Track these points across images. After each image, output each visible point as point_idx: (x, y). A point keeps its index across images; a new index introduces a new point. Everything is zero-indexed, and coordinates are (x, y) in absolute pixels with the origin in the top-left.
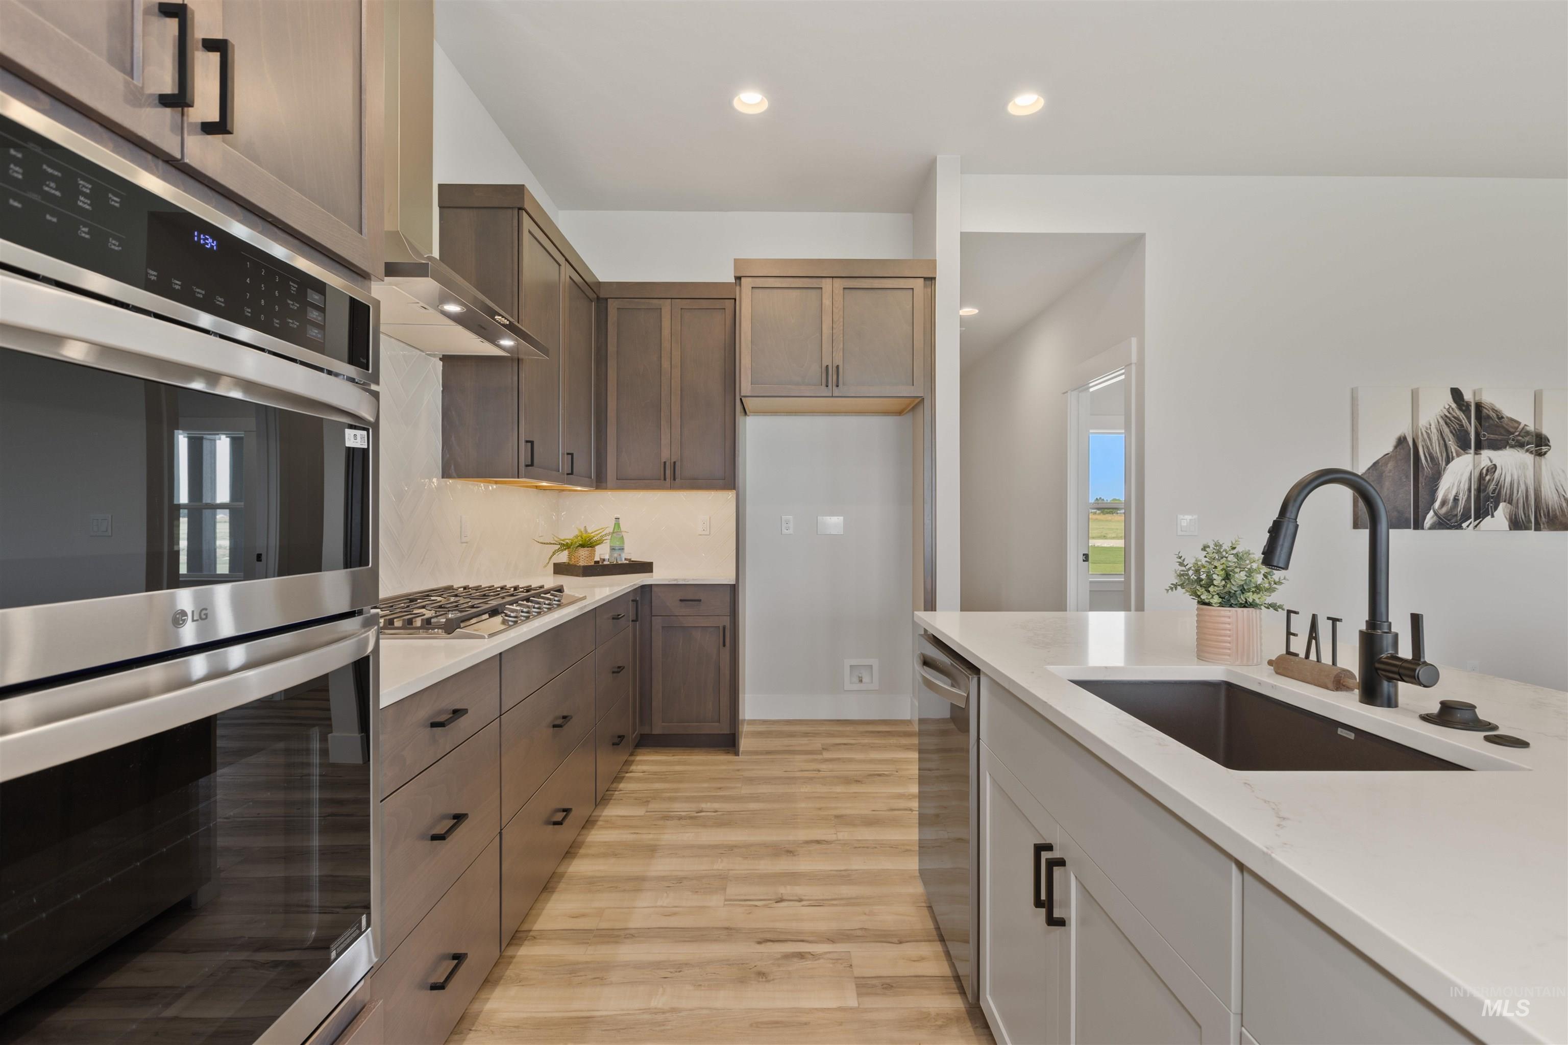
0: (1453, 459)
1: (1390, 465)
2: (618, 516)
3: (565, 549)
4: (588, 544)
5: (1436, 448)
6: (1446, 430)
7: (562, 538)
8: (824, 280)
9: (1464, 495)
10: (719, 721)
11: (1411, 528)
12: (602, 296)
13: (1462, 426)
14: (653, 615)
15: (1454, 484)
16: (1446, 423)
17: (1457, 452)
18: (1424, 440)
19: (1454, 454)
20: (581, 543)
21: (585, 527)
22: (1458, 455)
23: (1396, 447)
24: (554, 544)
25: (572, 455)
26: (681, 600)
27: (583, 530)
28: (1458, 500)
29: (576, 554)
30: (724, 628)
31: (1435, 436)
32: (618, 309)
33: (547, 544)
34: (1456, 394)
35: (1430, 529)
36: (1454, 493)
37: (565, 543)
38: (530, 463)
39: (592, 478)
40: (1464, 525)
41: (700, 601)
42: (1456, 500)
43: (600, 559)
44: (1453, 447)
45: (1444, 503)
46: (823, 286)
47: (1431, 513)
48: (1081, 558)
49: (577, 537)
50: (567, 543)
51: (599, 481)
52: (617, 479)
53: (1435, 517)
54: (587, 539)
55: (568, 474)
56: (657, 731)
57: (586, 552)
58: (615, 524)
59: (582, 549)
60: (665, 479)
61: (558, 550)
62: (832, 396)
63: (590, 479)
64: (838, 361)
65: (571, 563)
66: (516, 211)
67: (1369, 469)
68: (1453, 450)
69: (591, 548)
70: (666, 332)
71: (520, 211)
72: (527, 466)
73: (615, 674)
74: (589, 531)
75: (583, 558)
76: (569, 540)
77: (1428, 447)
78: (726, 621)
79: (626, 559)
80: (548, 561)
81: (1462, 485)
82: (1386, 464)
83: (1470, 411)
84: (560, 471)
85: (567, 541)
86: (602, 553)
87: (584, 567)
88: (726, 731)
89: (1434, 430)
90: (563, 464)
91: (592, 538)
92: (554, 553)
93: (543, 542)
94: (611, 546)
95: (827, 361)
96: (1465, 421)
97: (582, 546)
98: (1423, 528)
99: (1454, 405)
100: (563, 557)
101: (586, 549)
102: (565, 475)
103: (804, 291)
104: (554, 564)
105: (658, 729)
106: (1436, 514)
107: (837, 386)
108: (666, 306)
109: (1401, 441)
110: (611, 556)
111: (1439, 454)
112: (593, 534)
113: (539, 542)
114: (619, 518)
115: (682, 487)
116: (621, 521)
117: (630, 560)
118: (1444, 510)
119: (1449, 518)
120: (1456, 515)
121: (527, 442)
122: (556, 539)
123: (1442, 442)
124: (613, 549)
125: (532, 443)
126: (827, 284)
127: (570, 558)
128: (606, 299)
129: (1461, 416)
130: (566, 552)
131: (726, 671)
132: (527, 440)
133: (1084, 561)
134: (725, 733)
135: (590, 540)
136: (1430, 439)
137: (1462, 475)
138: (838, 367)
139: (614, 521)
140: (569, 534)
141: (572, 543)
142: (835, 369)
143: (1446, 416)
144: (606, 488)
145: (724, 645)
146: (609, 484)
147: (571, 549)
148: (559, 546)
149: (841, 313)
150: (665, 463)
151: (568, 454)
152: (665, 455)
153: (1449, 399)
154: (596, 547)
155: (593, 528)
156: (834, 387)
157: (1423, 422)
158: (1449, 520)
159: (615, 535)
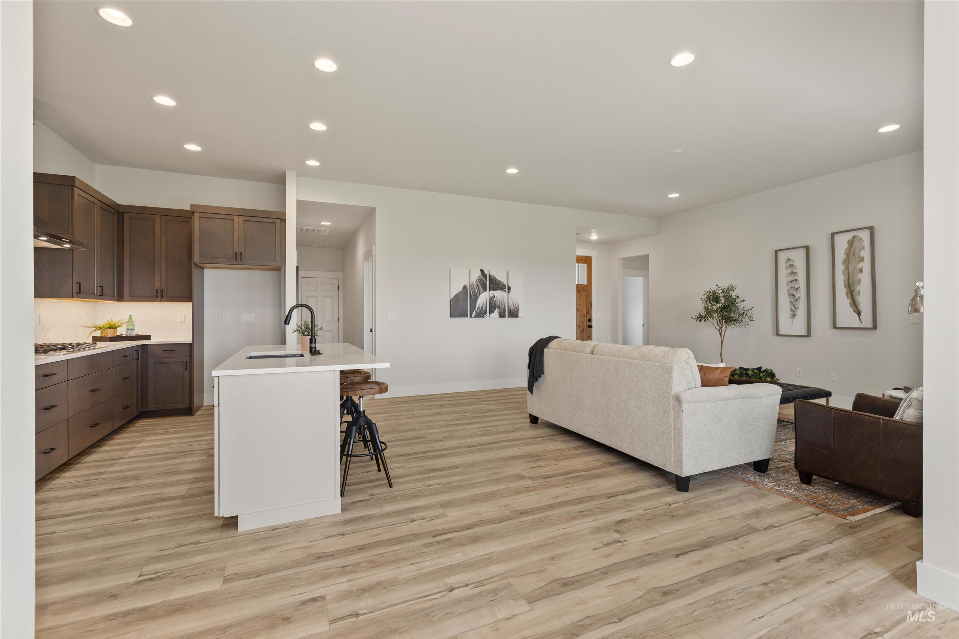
0: (481, 294)
1: (461, 295)
2: (131, 314)
3: (99, 330)
4: (113, 327)
5: (476, 290)
6: (479, 284)
7: (97, 325)
8: (235, 216)
9: (485, 306)
10: (184, 403)
11: (468, 317)
12: (120, 211)
13: (484, 282)
14: (149, 357)
15: (481, 302)
16: (479, 281)
17: (482, 291)
18: (472, 287)
19: (482, 292)
20: (108, 326)
21: (112, 319)
22: (483, 292)
23: (463, 289)
24: (92, 327)
25: (102, 287)
26: (164, 351)
27: (110, 321)
28: (483, 307)
29: (106, 332)
30: (186, 362)
31: (475, 286)
32: (130, 218)
33: (89, 327)
34: (482, 271)
35: (474, 317)
36: (482, 305)
37: (99, 327)
38: (79, 292)
39: (115, 296)
40: (485, 316)
41: (174, 350)
42: (482, 307)
43: (120, 334)
44: (481, 290)
45: (478, 308)
46: (234, 219)
47: (474, 312)
48: (370, 330)
49: (106, 324)
50: (100, 327)
51: (120, 297)
52: (130, 297)
53: (476, 313)
54: (113, 325)
55: (100, 295)
56: (151, 409)
57: (112, 331)
58: (129, 318)
59: (109, 329)
60: (157, 297)
61: (95, 330)
62: (239, 265)
63: (113, 297)
64: (242, 250)
65: (103, 336)
66: (71, 187)
67: (454, 296)
68: (481, 291)
69: (114, 329)
70: (157, 230)
71: (73, 187)
72: (77, 293)
73: (124, 380)
74: (114, 321)
75: (110, 333)
76: (102, 325)
77: (473, 289)
78: (188, 359)
79: (135, 334)
80: (89, 335)
81: (484, 302)
82: (460, 295)
83: (487, 277)
84: (96, 294)
85: (101, 326)
86: (122, 331)
87: (110, 337)
88: (187, 406)
89: (475, 284)
90: (97, 291)
91: (115, 325)
92: (92, 332)
93: (86, 326)
94: (127, 328)
95: (236, 250)
96: (485, 281)
97: (109, 328)
98: (472, 317)
99: (481, 275)
100: (98, 334)
101: (111, 329)
102: (99, 296)
103: (225, 220)
104: (93, 337)
105: (151, 407)
106: (476, 312)
107: (241, 260)
108: (157, 219)
109: (465, 287)
110: (127, 332)
111: (477, 292)
112: (116, 323)
113: (83, 326)
114: (131, 315)
115: (166, 301)
116: (133, 317)
117: (137, 334)
118: (478, 311)
119: (480, 313)
120: (482, 313)
121: (77, 283)
122: (93, 325)
123: (478, 288)
124: (128, 329)
125: (80, 284)
126: (236, 219)
127: (102, 334)
128: (123, 213)
129: (484, 279)
130: (100, 331)
131: (187, 381)
132: (77, 282)
133: (371, 332)
134: (187, 407)
135: (114, 325)
136: (474, 287)
137: (484, 299)
138: (241, 253)
139: (128, 317)
140: (102, 322)
141: (103, 327)
142: (240, 253)
143: (479, 279)
144: (123, 301)
145: (186, 369)
146: (125, 299)
147: (102, 330)
148: (96, 328)
149: (243, 231)
150: (157, 290)
151: (100, 286)
152: (157, 286)
153: (480, 273)
154: (118, 328)
155: (116, 320)
156: (240, 261)
157: (472, 281)
158: (480, 314)
159: (129, 323)
